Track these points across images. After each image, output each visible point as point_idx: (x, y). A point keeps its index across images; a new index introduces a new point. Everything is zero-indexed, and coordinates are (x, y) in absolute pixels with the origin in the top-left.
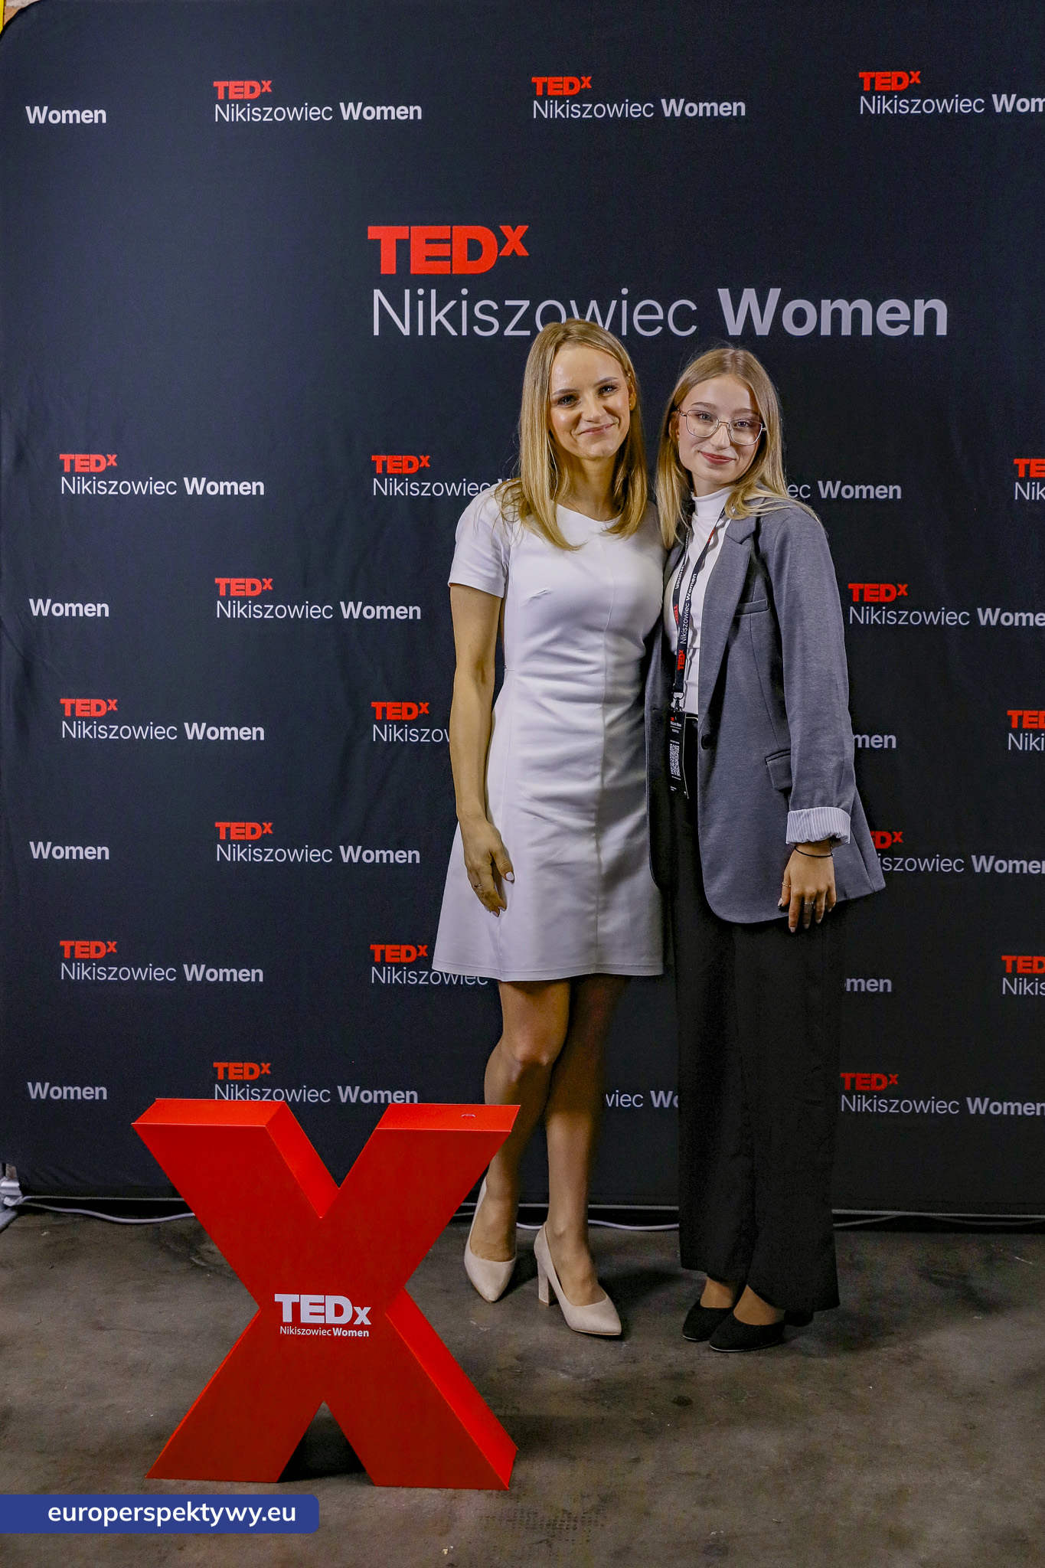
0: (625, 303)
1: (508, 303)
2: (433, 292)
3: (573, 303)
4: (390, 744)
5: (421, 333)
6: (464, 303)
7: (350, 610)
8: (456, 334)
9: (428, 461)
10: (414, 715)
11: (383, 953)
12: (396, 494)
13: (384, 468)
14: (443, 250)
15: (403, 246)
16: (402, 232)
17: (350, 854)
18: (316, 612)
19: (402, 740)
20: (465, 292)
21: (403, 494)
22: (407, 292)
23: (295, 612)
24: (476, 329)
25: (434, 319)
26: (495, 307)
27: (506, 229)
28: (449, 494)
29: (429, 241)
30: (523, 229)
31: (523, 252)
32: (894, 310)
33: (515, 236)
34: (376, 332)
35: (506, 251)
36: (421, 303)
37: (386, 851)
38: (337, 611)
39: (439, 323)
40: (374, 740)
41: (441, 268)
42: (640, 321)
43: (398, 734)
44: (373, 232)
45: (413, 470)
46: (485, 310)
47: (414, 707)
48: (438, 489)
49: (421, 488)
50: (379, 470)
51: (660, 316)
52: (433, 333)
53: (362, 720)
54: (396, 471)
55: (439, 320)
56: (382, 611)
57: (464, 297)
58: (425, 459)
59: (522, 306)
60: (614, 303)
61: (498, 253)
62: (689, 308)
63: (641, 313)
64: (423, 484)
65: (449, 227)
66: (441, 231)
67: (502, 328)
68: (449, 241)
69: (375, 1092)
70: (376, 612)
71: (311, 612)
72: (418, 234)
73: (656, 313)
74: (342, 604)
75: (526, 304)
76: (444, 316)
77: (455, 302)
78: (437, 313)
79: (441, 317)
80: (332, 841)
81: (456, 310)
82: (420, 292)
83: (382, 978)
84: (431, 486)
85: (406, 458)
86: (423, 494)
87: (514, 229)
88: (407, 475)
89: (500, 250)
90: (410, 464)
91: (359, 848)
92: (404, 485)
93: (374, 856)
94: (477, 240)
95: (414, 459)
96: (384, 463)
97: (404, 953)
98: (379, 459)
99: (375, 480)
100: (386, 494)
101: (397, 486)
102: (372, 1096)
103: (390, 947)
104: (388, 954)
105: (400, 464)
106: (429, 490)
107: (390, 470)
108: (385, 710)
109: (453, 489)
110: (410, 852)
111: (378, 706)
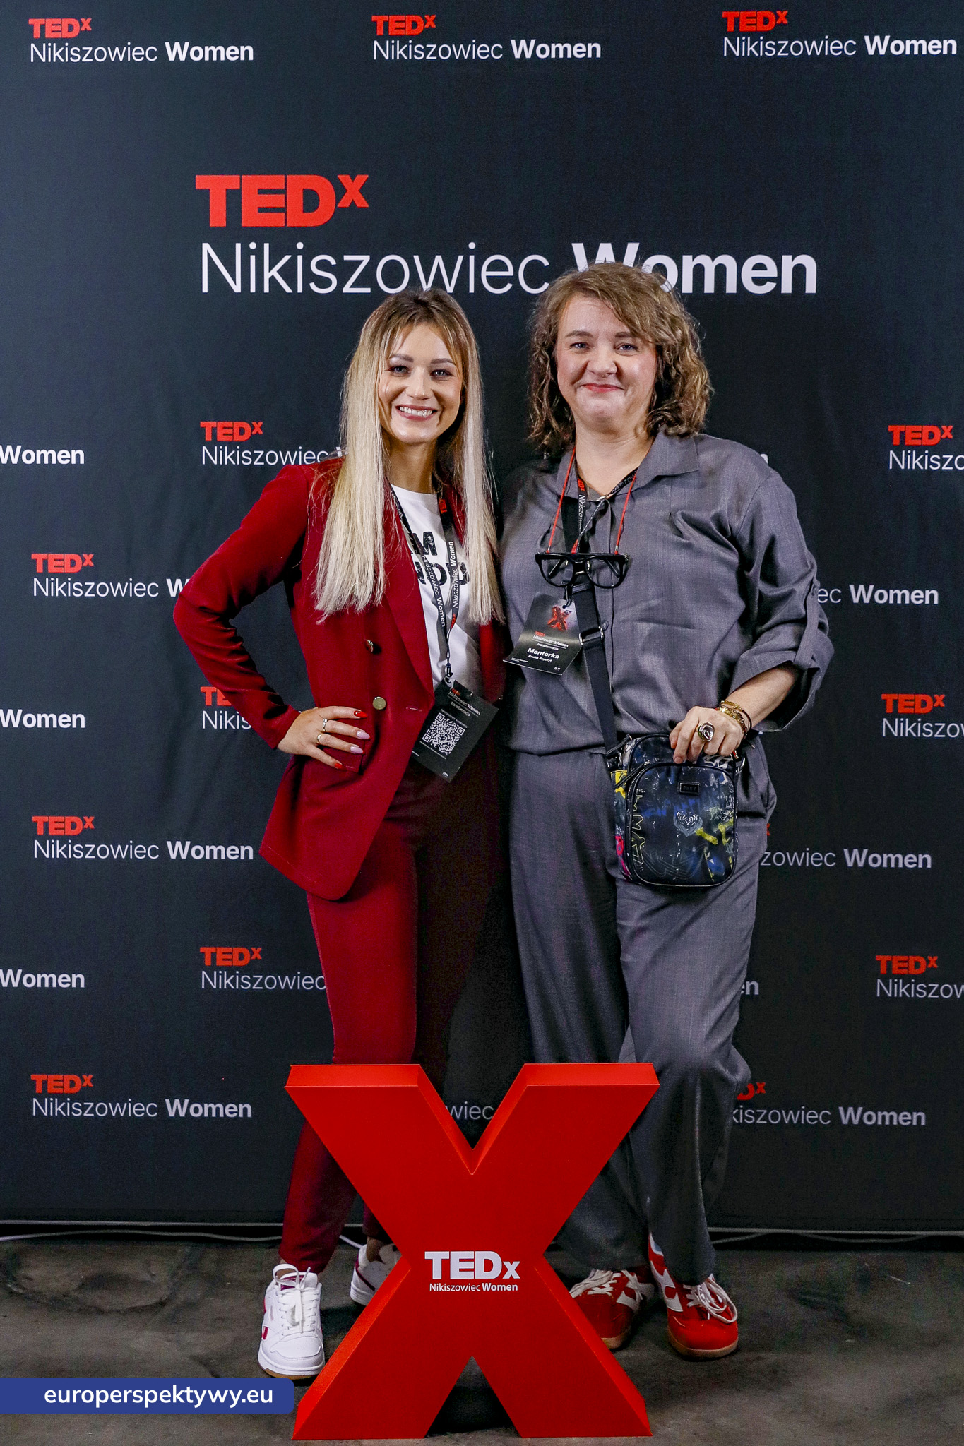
0: (472, 258)
1: (347, 258)
2: (266, 246)
3: (416, 258)
4: (221, 732)
5: (253, 290)
6: (300, 258)
8: (291, 291)
9: (261, 428)
11: (214, 956)
12: (226, 463)
13: (214, 435)
14: (276, 200)
15: (234, 197)
16: (232, 181)
17: (177, 850)
18: (140, 590)
19: (234, 728)
20: (300, 246)
21: (234, 463)
22: (238, 246)
23: (118, 590)
24: (313, 286)
25: (267, 276)
26: (333, 262)
27: (345, 179)
28: (284, 463)
29: (261, 191)
30: (362, 179)
31: (362, 203)
32: (760, 267)
33: (354, 185)
34: (205, 289)
35: (345, 202)
36: (253, 258)
37: (216, 847)
38: (164, 589)
39: (272, 279)
40: (204, 727)
41: (276, 220)
42: (488, 278)
43: (229, 721)
44: (202, 181)
45: (245, 437)
46: (322, 265)
50: (208, 437)
51: (511, 273)
52: (266, 290)
53: (190, 705)
54: (226, 438)
55: (273, 276)
57: (300, 252)
58: (257, 426)
59: (361, 261)
60: (460, 258)
61: (336, 205)
62: (540, 263)
63: (489, 269)
64: (255, 452)
65: (284, 176)
66: (276, 181)
67: (341, 285)
68: (283, 191)
69: (206, 1105)
71: (136, 590)
72: (250, 184)
73: (506, 269)
75: (366, 259)
76: (278, 272)
77: (290, 256)
78: (270, 269)
79: (274, 272)
80: (159, 838)
81: (292, 265)
82: (253, 246)
83: (213, 983)
84: (264, 455)
85: (237, 425)
86: (255, 463)
87: (353, 179)
88: (239, 443)
89: (338, 201)
90: (242, 431)
91: (188, 844)
92: (236, 453)
93: (204, 852)
94: (312, 190)
95: (246, 426)
96: (214, 430)
97: (236, 956)
98: (208, 425)
99: (204, 448)
100: (215, 463)
101: (228, 455)
102: (203, 1110)
103: (221, 950)
104: (219, 957)
105: (230, 431)
106: (263, 459)
107: (220, 437)
108: (215, 695)
109: (288, 458)
110: (242, 847)
111: (208, 691)
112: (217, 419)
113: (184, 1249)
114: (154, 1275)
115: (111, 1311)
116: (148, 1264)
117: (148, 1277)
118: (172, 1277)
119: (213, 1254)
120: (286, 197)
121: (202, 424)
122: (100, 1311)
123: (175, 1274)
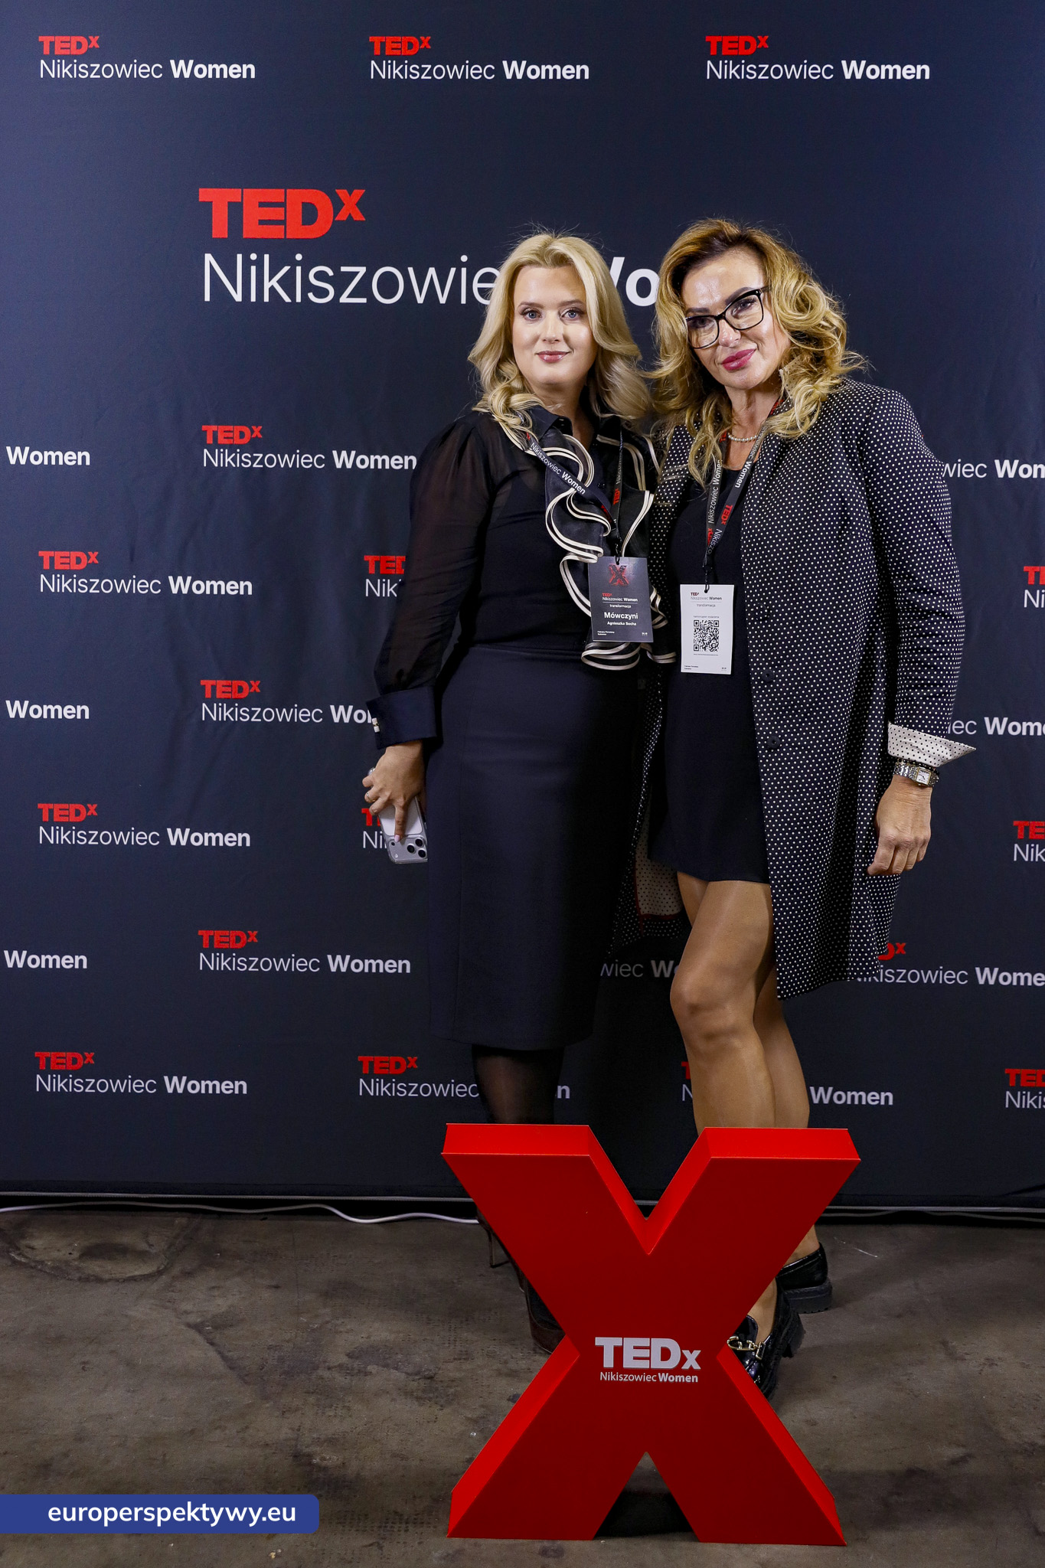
0: (464, 271)
1: (344, 269)
2: (267, 257)
3: (411, 270)
4: (220, 724)
5: (253, 299)
6: (299, 269)
7: (179, 585)
8: (290, 301)
9: (260, 432)
10: (245, 694)
11: (211, 938)
12: (227, 466)
13: (215, 438)
14: (277, 213)
16: (234, 195)
17: (177, 837)
18: (143, 586)
19: (233, 720)
20: (299, 257)
21: (234, 466)
22: (239, 257)
23: (122, 586)
24: (311, 295)
25: (267, 285)
26: (331, 273)
27: (342, 193)
28: (282, 466)
29: (262, 204)
30: (358, 193)
31: (358, 216)
33: (351, 200)
34: (207, 298)
35: (342, 216)
36: (253, 269)
37: (215, 834)
38: (166, 586)
39: (272, 289)
40: (204, 719)
41: (275, 232)
42: (479, 290)
43: (228, 713)
44: (205, 194)
45: (246, 440)
46: (320, 276)
47: (245, 685)
48: (271, 461)
49: (253, 459)
50: (210, 440)
52: (266, 299)
53: (192, 699)
54: (226, 442)
55: (273, 286)
56: (212, 586)
57: (299, 263)
58: (257, 430)
60: (453, 270)
61: (335, 217)
63: (480, 281)
64: (255, 455)
65: (283, 190)
66: (275, 195)
67: (338, 295)
68: (283, 205)
69: (203, 1082)
70: (205, 587)
71: (139, 586)
72: (251, 197)
74: (171, 578)
75: (362, 270)
76: (277, 282)
77: (289, 267)
78: (270, 279)
79: (274, 282)
80: (159, 823)
81: (291, 276)
82: (253, 257)
83: (211, 965)
84: (263, 458)
85: (237, 429)
86: (255, 466)
87: (350, 194)
88: (239, 446)
89: (336, 214)
90: (242, 435)
91: (188, 830)
92: (236, 456)
93: (204, 839)
94: (312, 204)
95: (246, 430)
96: (215, 434)
97: (233, 938)
98: (209, 429)
99: (206, 451)
100: (216, 465)
101: (228, 457)
102: (200, 1087)
103: (218, 933)
104: (217, 939)
105: (231, 435)
106: (262, 462)
107: (221, 440)
108: (214, 687)
109: (286, 461)
110: (240, 835)
111: (208, 683)
112: (217, 423)
113: (181, 1220)
114: (152, 1245)
115: (110, 1280)
116: (146, 1235)
117: (143, 1246)
118: (169, 1247)
119: (208, 1224)
120: (286, 211)
122: (99, 1280)
123: (172, 1245)
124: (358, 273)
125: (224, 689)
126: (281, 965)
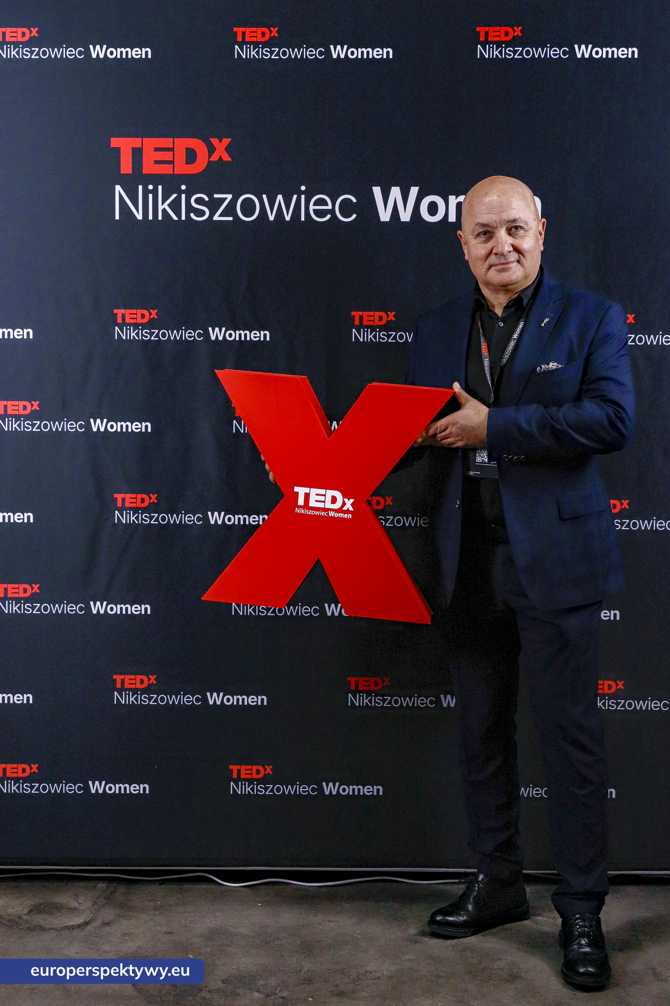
0: (303, 197)
1: (216, 196)
2: (160, 187)
3: (264, 196)
4: (128, 526)
5: (151, 218)
6: (183, 196)
7: (98, 425)
8: (177, 219)
9: (156, 314)
10: (146, 504)
11: (123, 681)
12: (132, 338)
13: (123, 319)
14: (167, 156)
15: (137, 153)
16: (136, 142)
17: (97, 608)
18: (72, 426)
19: (137, 523)
20: (183, 187)
22: (140, 187)
23: (57, 426)
24: (192, 215)
25: (161, 208)
26: (207, 199)
27: (215, 141)
28: (172, 338)
29: (157, 149)
30: (226, 141)
31: (227, 158)
33: (221, 146)
34: (117, 217)
35: (214, 158)
36: (151, 196)
37: (125, 605)
38: (88, 426)
39: (164, 210)
40: (116, 522)
41: (167, 169)
42: (314, 210)
43: (134, 518)
44: (115, 142)
45: (145, 320)
46: (199, 201)
47: (146, 497)
50: (119, 321)
51: (330, 207)
52: (160, 218)
53: (105, 506)
54: (132, 321)
55: (165, 208)
56: (122, 426)
57: (183, 192)
58: (154, 312)
60: (295, 197)
61: (209, 158)
62: (350, 200)
63: (314, 204)
64: (152, 331)
65: (172, 139)
66: (166, 142)
67: (212, 215)
68: (172, 149)
69: (117, 785)
70: (117, 427)
71: (69, 426)
72: (149, 144)
73: (327, 204)
74: (92, 420)
75: (229, 197)
77: (176, 195)
78: (163, 204)
79: (166, 206)
80: (84, 598)
81: (177, 201)
82: (151, 187)
83: (123, 700)
84: (158, 333)
85: (140, 312)
86: (152, 338)
87: (220, 141)
88: (141, 324)
89: (210, 156)
90: (143, 316)
91: (105, 603)
92: (139, 331)
93: (117, 609)
94: (193, 149)
95: (146, 312)
96: (123, 316)
97: (138, 681)
98: (120, 312)
99: (117, 328)
100: (124, 338)
101: (133, 333)
102: (115, 789)
103: (127, 677)
104: (127, 681)
105: (135, 316)
106: (157, 336)
107: (128, 320)
108: (123, 499)
109: (175, 335)
110: (143, 606)
111: (119, 497)
112: (125, 307)
113: (101, 885)
114: (81, 903)
115: (50, 929)
116: (76, 896)
117: (76, 905)
118: (94, 905)
119: (122, 889)
120: (174, 154)
121: (115, 311)
122: (43, 929)
123: (95, 903)
124: (227, 198)
125: (132, 500)
126: (173, 700)
